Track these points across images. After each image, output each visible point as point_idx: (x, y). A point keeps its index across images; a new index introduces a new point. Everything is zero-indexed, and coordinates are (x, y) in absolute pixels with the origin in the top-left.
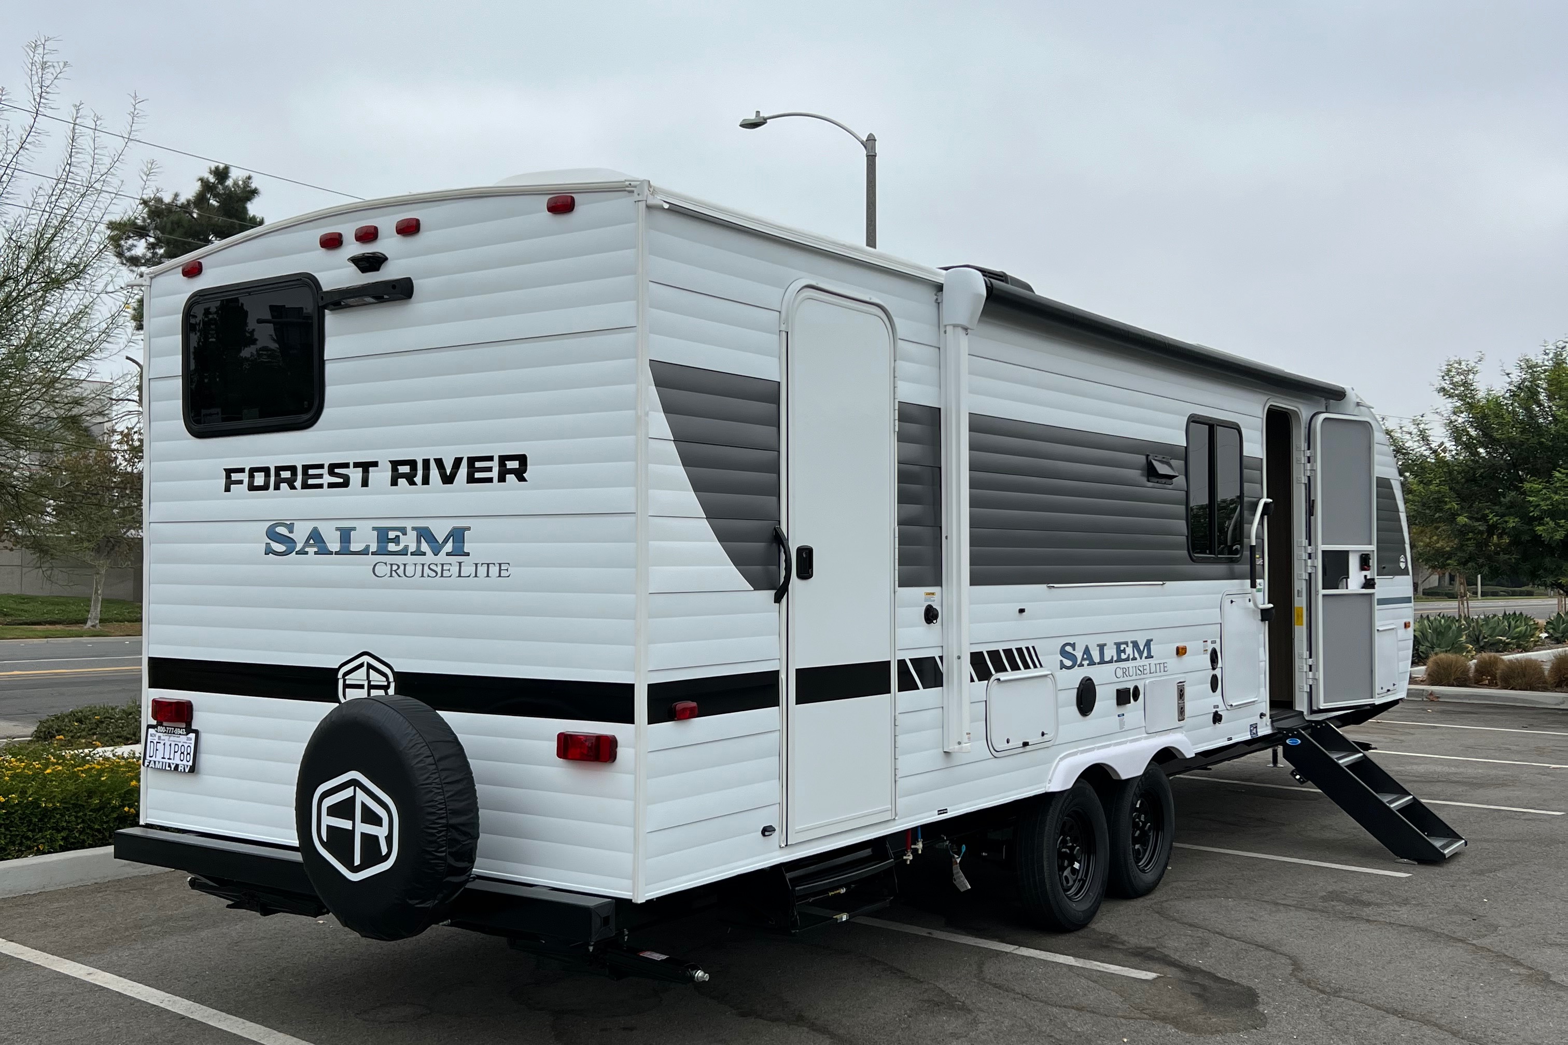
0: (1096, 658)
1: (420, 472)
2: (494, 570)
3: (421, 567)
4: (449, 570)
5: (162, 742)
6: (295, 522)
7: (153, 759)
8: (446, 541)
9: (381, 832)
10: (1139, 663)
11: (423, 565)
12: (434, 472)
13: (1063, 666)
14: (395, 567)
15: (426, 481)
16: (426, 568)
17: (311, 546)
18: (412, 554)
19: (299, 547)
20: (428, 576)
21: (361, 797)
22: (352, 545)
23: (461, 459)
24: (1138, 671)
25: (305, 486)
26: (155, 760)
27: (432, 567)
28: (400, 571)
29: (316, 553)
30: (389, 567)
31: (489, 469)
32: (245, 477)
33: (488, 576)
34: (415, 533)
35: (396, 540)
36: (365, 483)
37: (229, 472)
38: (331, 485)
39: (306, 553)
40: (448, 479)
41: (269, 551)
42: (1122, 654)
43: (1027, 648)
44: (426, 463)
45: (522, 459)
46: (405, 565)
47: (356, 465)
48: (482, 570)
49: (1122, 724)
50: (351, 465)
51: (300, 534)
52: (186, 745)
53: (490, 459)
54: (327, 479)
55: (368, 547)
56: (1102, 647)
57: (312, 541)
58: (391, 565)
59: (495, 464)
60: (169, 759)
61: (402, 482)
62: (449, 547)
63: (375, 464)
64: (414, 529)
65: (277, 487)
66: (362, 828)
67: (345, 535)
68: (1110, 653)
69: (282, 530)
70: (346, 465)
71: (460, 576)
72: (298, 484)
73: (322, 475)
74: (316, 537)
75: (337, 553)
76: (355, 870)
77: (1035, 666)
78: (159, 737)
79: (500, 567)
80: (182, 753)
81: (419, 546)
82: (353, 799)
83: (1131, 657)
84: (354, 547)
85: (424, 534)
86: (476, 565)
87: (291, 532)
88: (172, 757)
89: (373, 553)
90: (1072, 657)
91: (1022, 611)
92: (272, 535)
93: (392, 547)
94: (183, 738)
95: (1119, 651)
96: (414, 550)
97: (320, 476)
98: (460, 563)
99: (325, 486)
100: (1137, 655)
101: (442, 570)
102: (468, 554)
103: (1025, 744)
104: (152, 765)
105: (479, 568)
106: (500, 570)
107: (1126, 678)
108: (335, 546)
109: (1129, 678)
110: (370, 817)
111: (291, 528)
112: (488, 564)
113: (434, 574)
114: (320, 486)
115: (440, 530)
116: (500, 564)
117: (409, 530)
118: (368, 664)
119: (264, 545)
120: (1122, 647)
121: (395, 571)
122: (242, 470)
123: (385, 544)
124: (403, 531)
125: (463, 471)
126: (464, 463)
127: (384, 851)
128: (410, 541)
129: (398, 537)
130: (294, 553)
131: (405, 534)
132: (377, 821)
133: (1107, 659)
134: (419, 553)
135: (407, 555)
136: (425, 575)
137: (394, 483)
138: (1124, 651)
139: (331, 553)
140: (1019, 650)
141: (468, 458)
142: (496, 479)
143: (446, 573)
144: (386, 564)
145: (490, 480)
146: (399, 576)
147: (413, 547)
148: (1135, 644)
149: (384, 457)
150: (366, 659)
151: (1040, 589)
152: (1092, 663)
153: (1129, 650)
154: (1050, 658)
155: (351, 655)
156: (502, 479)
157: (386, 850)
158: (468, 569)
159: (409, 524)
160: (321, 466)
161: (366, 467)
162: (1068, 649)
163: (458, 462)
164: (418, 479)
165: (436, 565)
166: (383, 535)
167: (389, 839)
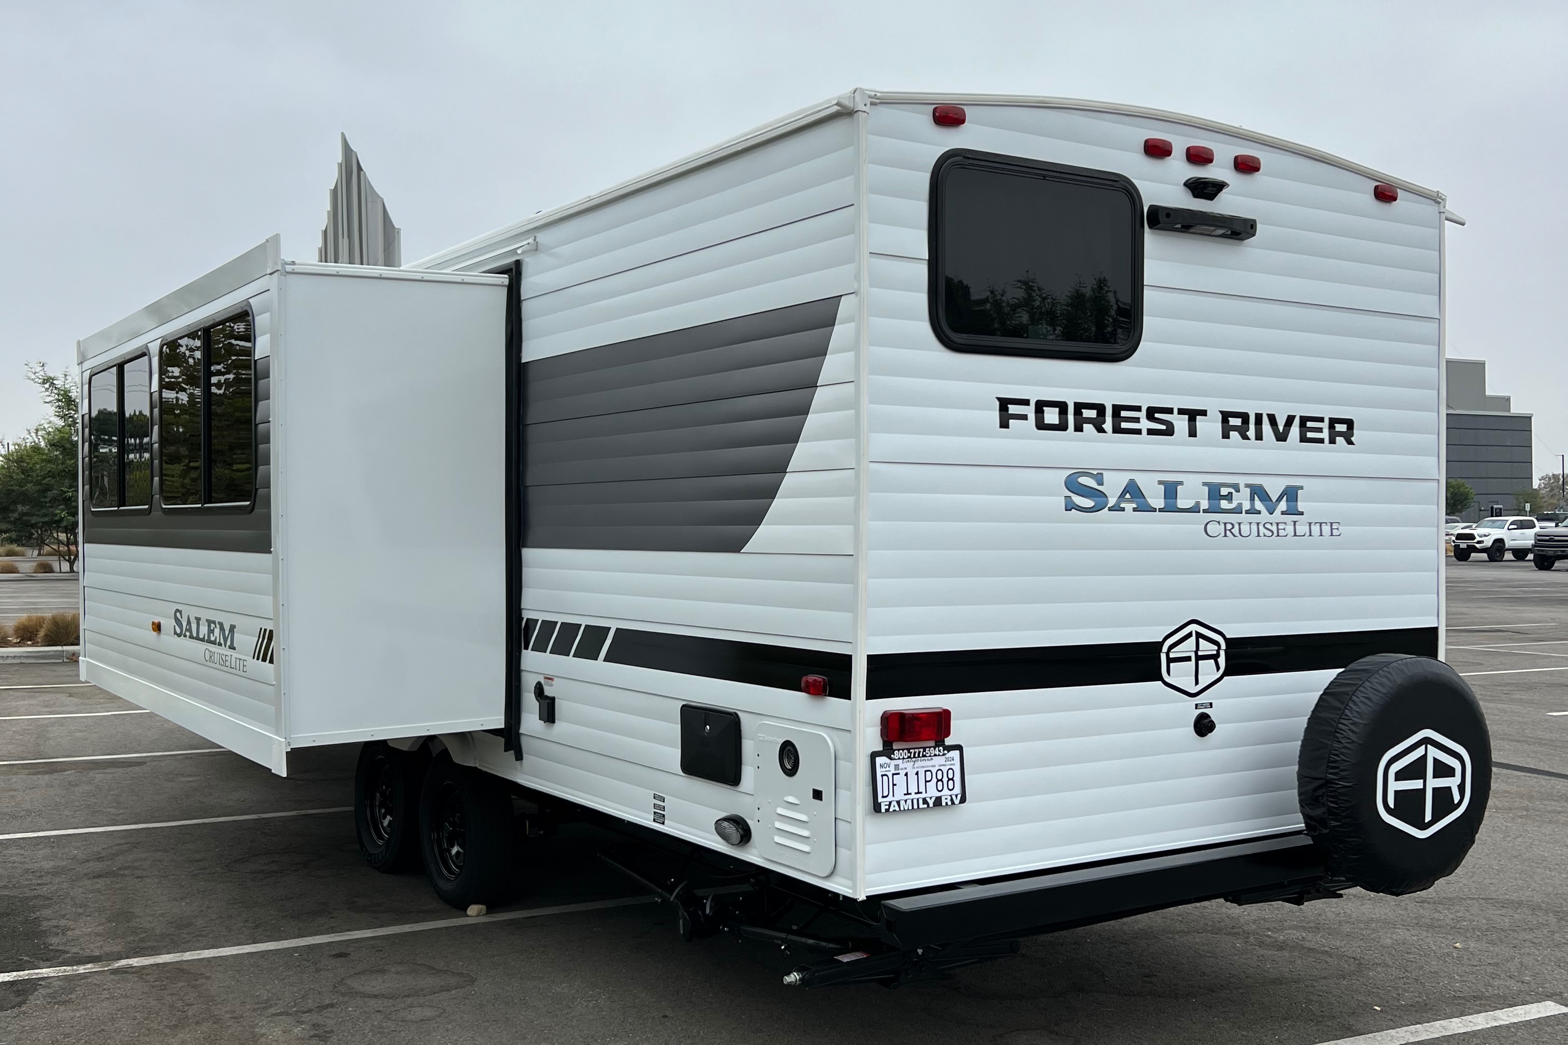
1: (1252, 426)
2: (1326, 529)
3: (1256, 527)
4: (1284, 529)
5: (903, 773)
6: (1105, 473)
7: (890, 798)
8: (1279, 499)
9: (1452, 783)
11: (1258, 524)
12: (1266, 427)
14: (1229, 527)
15: (1259, 437)
16: (1261, 527)
17: (1128, 501)
18: (1247, 512)
19: (1112, 502)
20: (1265, 536)
21: (1433, 752)
22: (1178, 501)
23: (1294, 417)
25: (1117, 430)
26: (897, 798)
27: (1268, 526)
28: (1236, 531)
29: (1135, 510)
30: (1223, 526)
31: (1320, 430)
32: (1030, 411)
33: (1321, 535)
34: (1248, 490)
35: (1229, 497)
36: (1193, 433)
37: (1004, 403)
38: (1151, 432)
39: (1123, 509)
40: (1281, 437)
41: (1070, 506)
44: (1259, 418)
45: (1350, 423)
46: (1240, 524)
47: (1181, 412)
48: (1316, 529)
50: (1176, 411)
51: (1113, 486)
52: (945, 769)
53: (1321, 420)
54: (1145, 424)
55: (1198, 504)
57: (1128, 496)
58: (1225, 524)
59: (1325, 425)
60: (919, 793)
61: (1234, 435)
62: (1283, 506)
63: (1204, 413)
64: (1247, 486)
65: (1078, 428)
66: (1433, 783)
67: (1171, 491)
69: (1084, 480)
70: (1169, 411)
71: (1295, 535)
72: (1108, 425)
73: (1138, 418)
74: (1132, 491)
75: (1161, 510)
76: (1423, 826)
78: (897, 767)
79: (1331, 526)
80: (938, 781)
81: (1252, 504)
82: (1424, 758)
84: (1182, 503)
85: (1258, 492)
86: (1310, 524)
87: (1101, 483)
88: (922, 789)
89: (1205, 511)
92: (1072, 485)
93: (1224, 504)
94: (938, 761)
96: (1248, 508)
97: (1137, 420)
98: (1295, 522)
99: (1144, 432)
101: (1278, 529)
102: (1302, 514)
104: (894, 807)
105: (1313, 527)
106: (1332, 529)
108: (1158, 502)
110: (1442, 770)
111: (1099, 479)
112: (1321, 524)
113: (1270, 534)
114: (1138, 432)
115: (1274, 488)
116: (1331, 524)
117: (1242, 487)
118: (1197, 632)
119: (1063, 500)
121: (1230, 530)
122: (1026, 402)
123: (1217, 501)
124: (1236, 488)
125: (1295, 430)
126: (1297, 422)
127: (1457, 798)
128: (1242, 498)
129: (1230, 493)
130: (1107, 508)
131: (1238, 491)
132: (1450, 772)
134: (1253, 511)
135: (1241, 513)
136: (1261, 534)
137: (1226, 436)
139: (1154, 510)
141: (1301, 417)
142: (1327, 440)
143: (1282, 533)
144: (1219, 522)
145: (1321, 441)
146: (1235, 536)
147: (1246, 506)
149: (1214, 406)
150: (1194, 628)
155: (1176, 625)
156: (1332, 441)
157: (1459, 798)
158: (1302, 529)
159: (1242, 481)
160: (1138, 409)
161: (1193, 415)
163: (1290, 420)
164: (1251, 433)
165: (1271, 524)
166: (1214, 493)
167: (1461, 788)
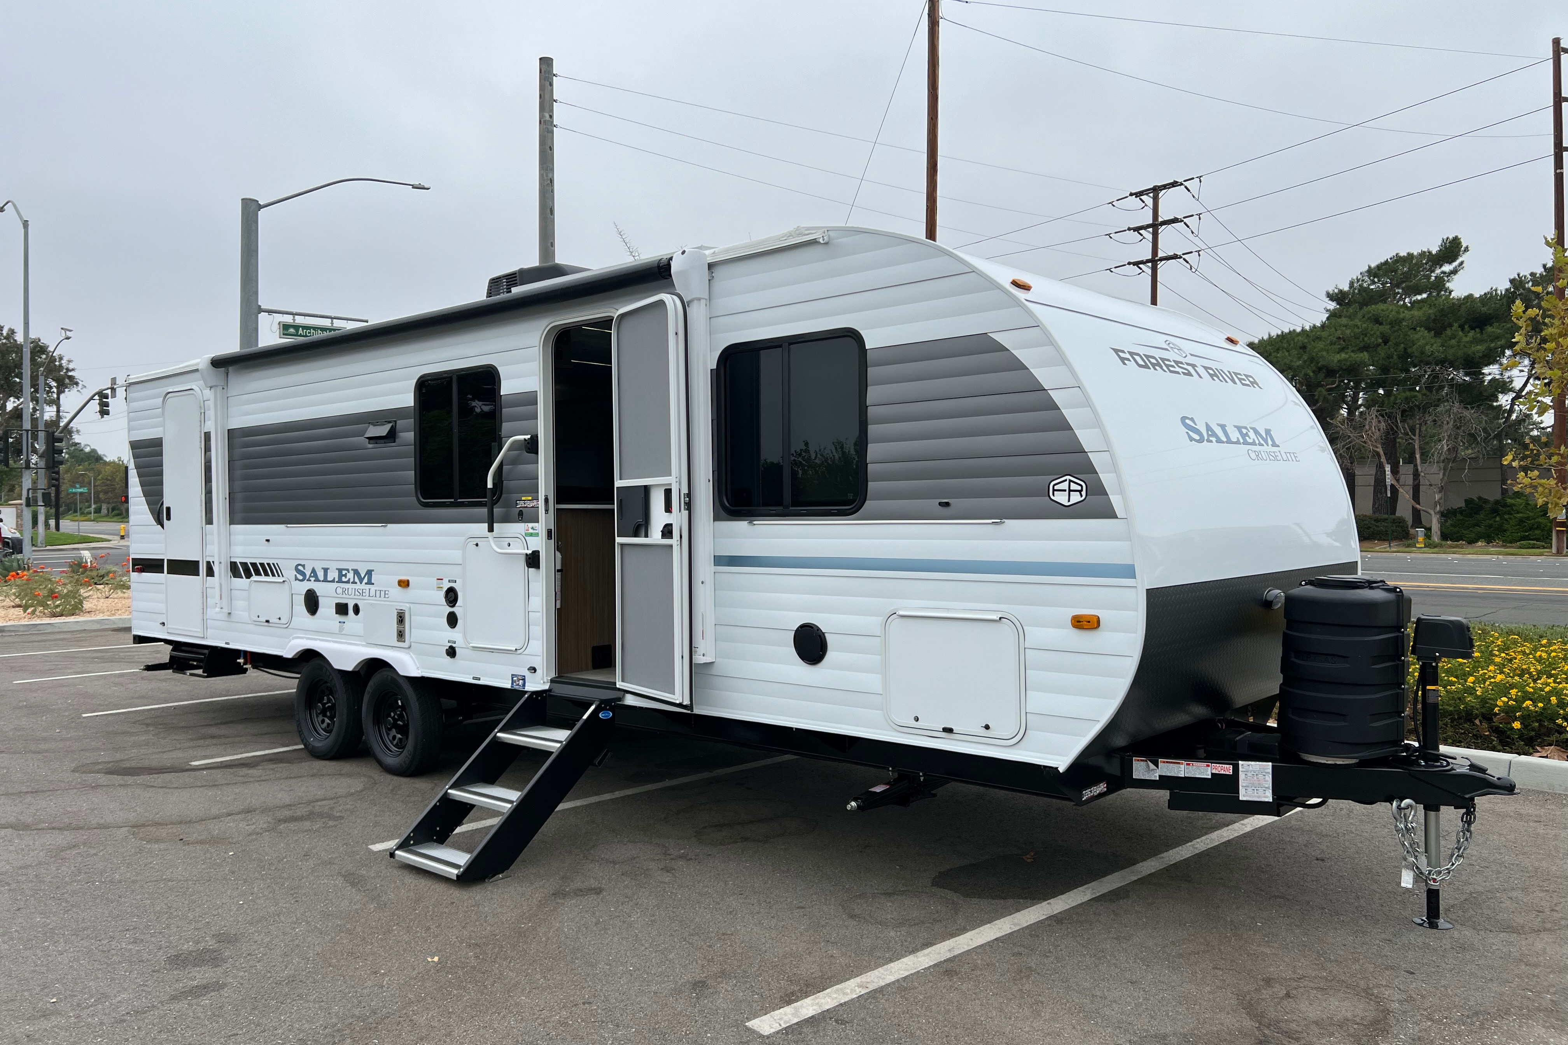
0: (321, 577)
10: (358, 586)
13: (296, 579)
24: (357, 593)
42: (343, 578)
43: (273, 564)
49: (341, 629)
56: (326, 570)
68: (333, 575)
77: (279, 576)
83: (352, 580)
90: (303, 574)
91: (268, 541)
95: (341, 575)
100: (357, 580)
103: (267, 621)
107: (344, 596)
109: (347, 596)
120: (344, 572)
133: (329, 579)
138: (345, 575)
140: (262, 565)
148: (356, 572)
151: (281, 527)
152: (317, 580)
153: (350, 575)
154: (289, 573)
162: (300, 568)
